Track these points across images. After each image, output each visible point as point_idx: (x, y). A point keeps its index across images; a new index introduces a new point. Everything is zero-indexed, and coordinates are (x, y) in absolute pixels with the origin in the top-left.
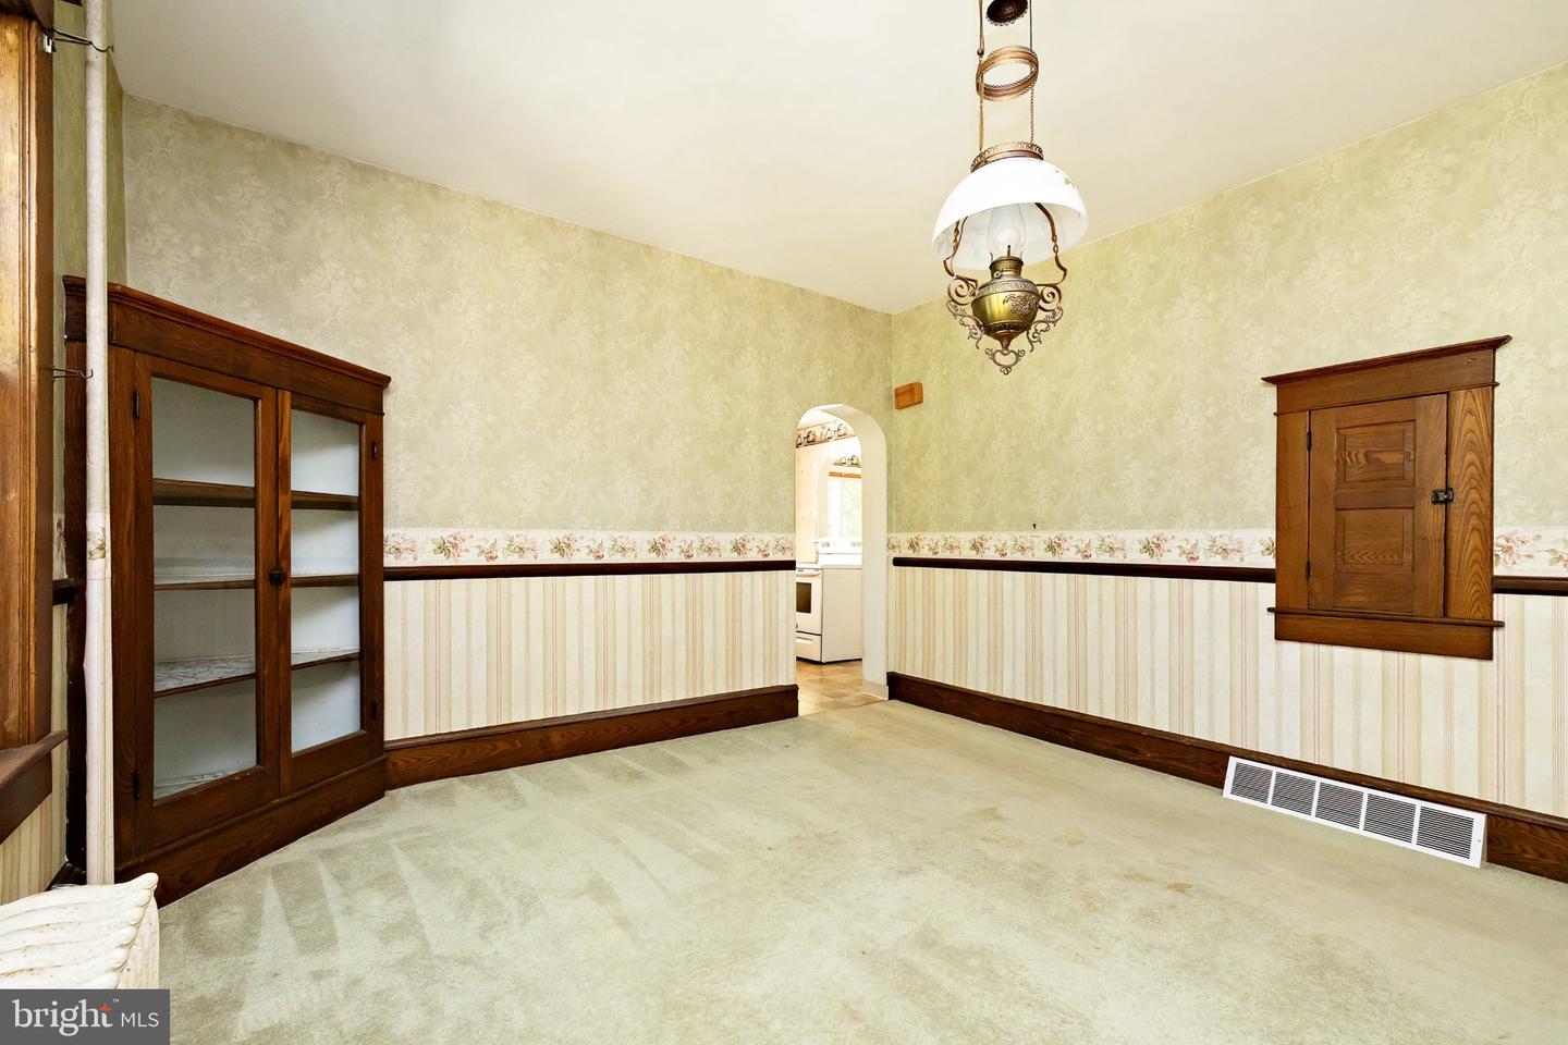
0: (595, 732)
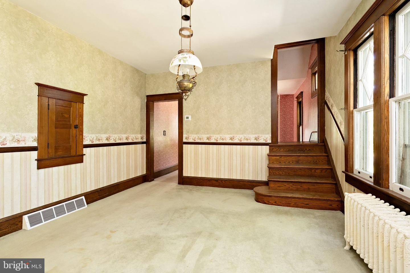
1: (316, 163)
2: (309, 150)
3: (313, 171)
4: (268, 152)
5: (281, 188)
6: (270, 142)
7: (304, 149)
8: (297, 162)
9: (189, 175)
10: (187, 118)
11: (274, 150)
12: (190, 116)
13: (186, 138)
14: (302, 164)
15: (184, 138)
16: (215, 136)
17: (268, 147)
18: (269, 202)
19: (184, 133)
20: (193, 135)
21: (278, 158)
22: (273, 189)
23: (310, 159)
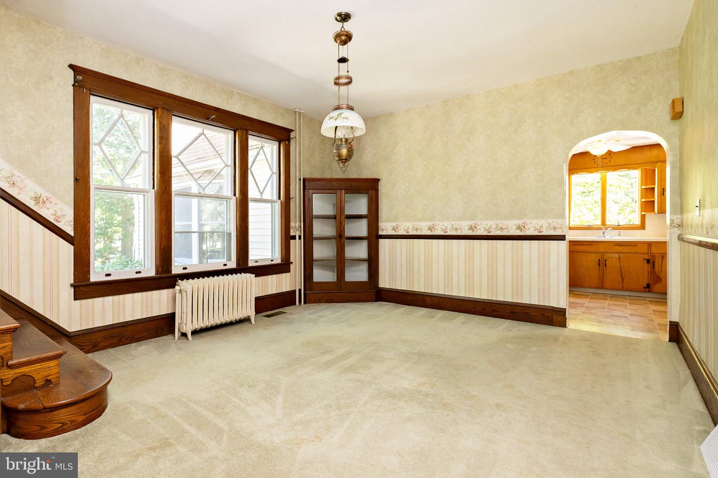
0: (443, 302)
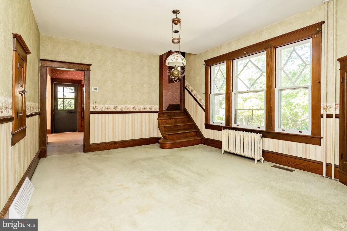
1: (183, 122)
2: (178, 115)
3: (185, 126)
4: (157, 117)
5: (174, 138)
6: (159, 110)
7: (176, 115)
8: (175, 122)
9: (96, 142)
10: (96, 89)
11: (161, 116)
12: (98, 87)
13: (93, 108)
14: (178, 123)
15: (91, 108)
16: (120, 106)
17: (157, 114)
18: (173, 147)
19: (91, 103)
20: (100, 106)
21: (166, 120)
22: (171, 140)
23: (181, 120)
